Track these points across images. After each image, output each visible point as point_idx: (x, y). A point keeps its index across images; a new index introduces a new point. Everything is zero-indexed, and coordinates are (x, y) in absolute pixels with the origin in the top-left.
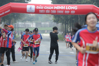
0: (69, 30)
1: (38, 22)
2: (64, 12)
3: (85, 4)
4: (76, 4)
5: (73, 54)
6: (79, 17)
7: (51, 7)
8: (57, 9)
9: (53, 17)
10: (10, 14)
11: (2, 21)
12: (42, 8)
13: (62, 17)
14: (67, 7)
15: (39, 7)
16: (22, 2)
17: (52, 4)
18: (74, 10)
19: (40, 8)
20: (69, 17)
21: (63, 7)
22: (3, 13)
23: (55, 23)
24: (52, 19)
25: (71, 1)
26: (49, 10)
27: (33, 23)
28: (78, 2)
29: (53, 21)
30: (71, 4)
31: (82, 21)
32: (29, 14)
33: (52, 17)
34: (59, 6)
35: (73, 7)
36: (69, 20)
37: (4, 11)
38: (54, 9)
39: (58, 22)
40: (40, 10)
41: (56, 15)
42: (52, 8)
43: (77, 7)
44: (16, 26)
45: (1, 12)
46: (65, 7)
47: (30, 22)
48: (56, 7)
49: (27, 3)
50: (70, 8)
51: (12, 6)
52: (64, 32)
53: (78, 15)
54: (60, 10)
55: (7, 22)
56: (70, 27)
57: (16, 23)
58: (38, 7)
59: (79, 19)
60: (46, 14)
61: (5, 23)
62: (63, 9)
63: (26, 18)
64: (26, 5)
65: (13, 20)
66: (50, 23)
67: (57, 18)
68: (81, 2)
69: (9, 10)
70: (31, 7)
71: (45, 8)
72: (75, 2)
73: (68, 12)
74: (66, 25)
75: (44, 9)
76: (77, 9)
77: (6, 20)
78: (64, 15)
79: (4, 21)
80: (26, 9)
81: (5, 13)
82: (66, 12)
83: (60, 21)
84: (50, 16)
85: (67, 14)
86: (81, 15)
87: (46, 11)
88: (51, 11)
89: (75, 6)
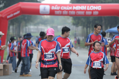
1: (54, 25)
2: (85, 13)
3: (110, 3)
4: (99, 3)
6: (103, 19)
7: (69, 7)
8: (76, 9)
9: (72, 19)
10: (20, 16)
12: (58, 8)
13: (83, 19)
14: (88, 7)
15: (55, 7)
17: (71, 4)
18: (97, 10)
19: (55, 8)
20: (91, 19)
21: (84, 7)
22: (11, 15)
24: (71, 22)
26: (67, 10)
27: (47, 26)
29: (72, 24)
30: (94, 2)
31: (107, 23)
33: (70, 20)
34: (79, 5)
35: (96, 7)
37: (13, 13)
38: (73, 9)
39: (78, 25)
40: (55, 11)
41: (75, 16)
42: (71, 8)
43: (100, 7)
44: (27, 30)
45: (9, 13)
48: (75, 6)
49: (40, 2)
50: (92, 8)
51: (23, 7)
52: (85, 37)
53: (103, 16)
54: (81, 10)
55: (17, 26)
56: (92, 32)
57: (27, 28)
58: (53, 8)
59: (104, 22)
61: (14, 27)
62: (84, 9)
63: (38, 20)
64: (39, 5)
65: (23, 23)
67: (77, 21)
69: (19, 11)
70: (45, 8)
71: (63, 8)
73: (90, 13)
75: (60, 10)
76: (100, 9)
77: (15, 23)
78: (85, 17)
79: (13, 25)
80: (39, 10)
81: (13, 15)
82: (87, 13)
83: (80, 24)
84: (68, 18)
85: (88, 15)
86: (105, 16)
87: (63, 12)
88: (70, 12)
89: (98, 6)
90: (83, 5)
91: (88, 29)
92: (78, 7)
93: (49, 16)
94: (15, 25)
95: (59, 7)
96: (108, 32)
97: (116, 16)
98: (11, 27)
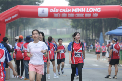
0: (91, 38)
1: (52, 28)
2: (84, 15)
3: (110, 5)
4: (99, 5)
5: (97, 66)
6: (103, 21)
7: (68, 10)
8: (75, 12)
9: (72, 22)
10: (18, 19)
11: (8, 28)
13: (82, 22)
14: (87, 9)
15: (53, 9)
16: (32, 5)
17: (70, 6)
18: (97, 12)
19: (54, 11)
20: (91, 21)
21: (84, 9)
22: (9, 19)
23: (74, 29)
24: (70, 24)
25: (93, 2)
26: (65, 13)
27: (46, 30)
28: (102, 2)
29: (71, 26)
30: (93, 5)
31: (107, 25)
32: (41, 19)
33: (69, 22)
34: (78, 8)
35: (95, 9)
36: (91, 26)
37: (11, 16)
38: (72, 11)
39: (77, 28)
40: (54, 14)
41: (74, 19)
42: (70, 10)
43: (100, 8)
44: (26, 34)
45: (6, 17)
46: (86, 9)
47: (42, 28)
48: (74, 9)
49: (39, 5)
50: (91, 10)
51: (20, 10)
53: (102, 18)
54: (80, 13)
55: (15, 29)
56: (92, 34)
57: (25, 31)
58: (52, 10)
59: (103, 24)
60: (62, 19)
61: (12, 30)
62: (83, 11)
63: (37, 23)
64: (37, 8)
65: (21, 26)
66: (67, 29)
67: (76, 23)
68: (104, 2)
69: (17, 15)
70: (43, 11)
71: (61, 10)
72: (98, 2)
73: (89, 15)
74: (87, 31)
75: (59, 12)
76: (100, 11)
77: (13, 27)
78: (85, 19)
79: (11, 28)
80: (37, 13)
81: (11, 18)
82: (87, 15)
83: (79, 27)
84: (67, 21)
85: (87, 17)
86: (105, 18)
87: (62, 14)
88: (68, 14)
89: (97, 8)
90: (82, 8)
91: (88, 31)
92: (77, 9)
93: (47, 19)
94: (13, 29)
95: (58, 10)
96: (108, 35)
97: (116, 18)
98: (9, 31)
